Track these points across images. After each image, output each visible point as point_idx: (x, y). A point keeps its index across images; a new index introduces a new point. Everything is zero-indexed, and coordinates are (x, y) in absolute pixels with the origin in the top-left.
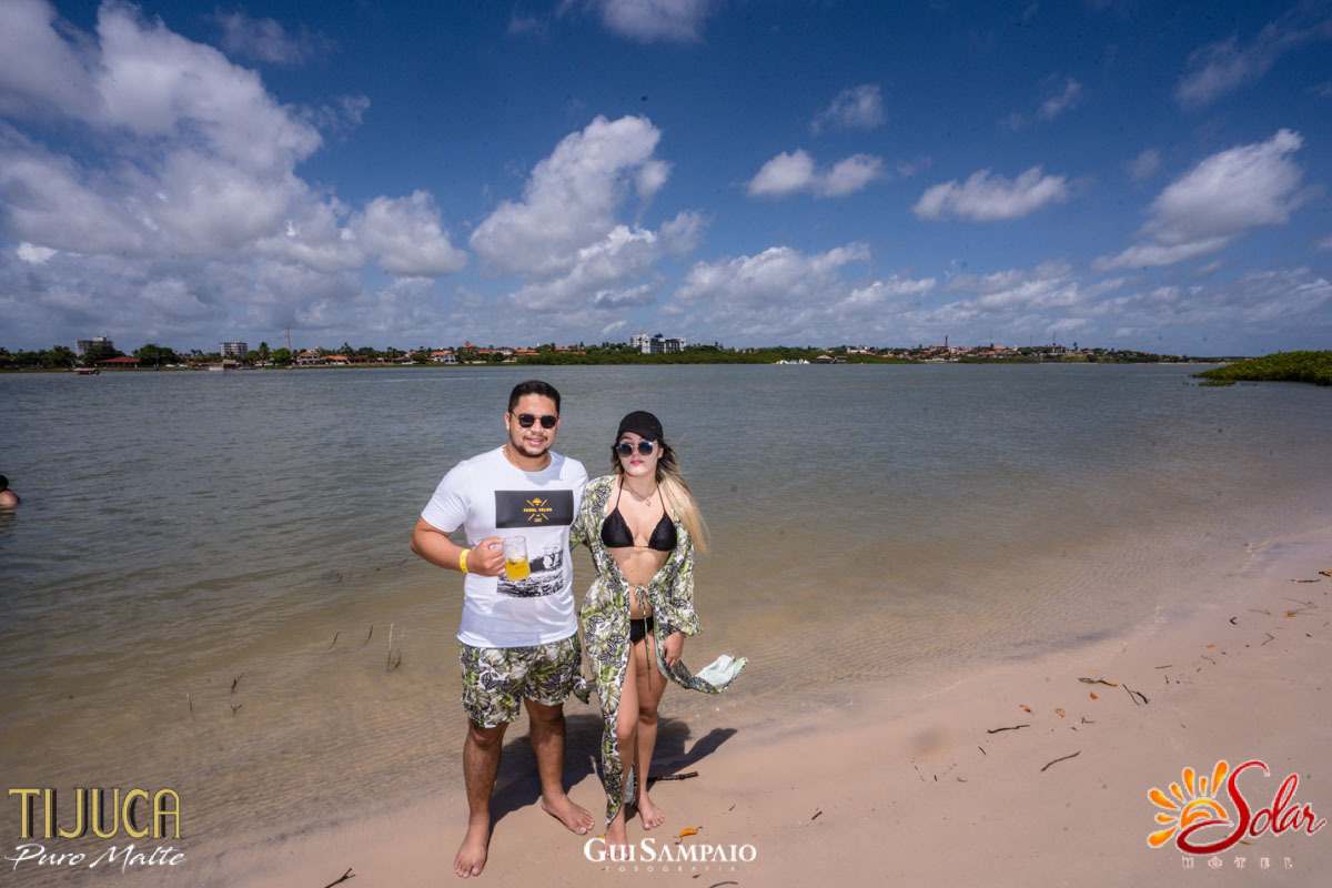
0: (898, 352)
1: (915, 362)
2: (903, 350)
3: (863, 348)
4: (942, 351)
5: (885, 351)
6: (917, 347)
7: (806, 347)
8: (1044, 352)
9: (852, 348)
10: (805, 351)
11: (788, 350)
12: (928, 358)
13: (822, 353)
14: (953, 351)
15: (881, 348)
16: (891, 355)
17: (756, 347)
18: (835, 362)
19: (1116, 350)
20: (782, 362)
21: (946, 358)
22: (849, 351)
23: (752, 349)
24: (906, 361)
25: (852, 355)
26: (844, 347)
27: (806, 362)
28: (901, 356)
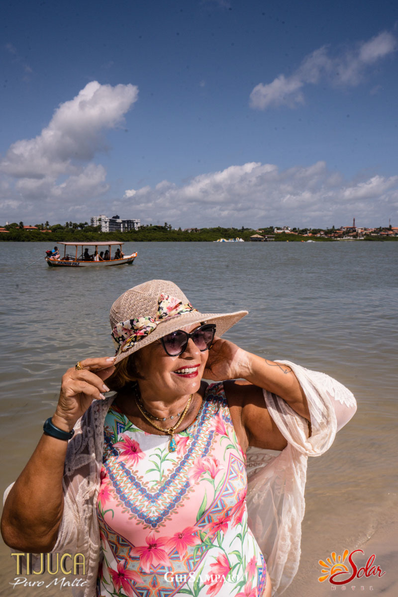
0: (315, 232)
1: (330, 240)
2: (319, 231)
3: (287, 229)
4: (351, 231)
5: (305, 231)
6: (331, 228)
7: (239, 228)
9: (278, 229)
10: (239, 231)
11: (226, 230)
12: (339, 237)
13: (254, 233)
14: (360, 231)
15: (301, 229)
16: (310, 235)
17: (199, 228)
18: (266, 241)
20: (222, 240)
21: (354, 236)
22: (276, 231)
23: (196, 230)
24: (321, 239)
25: (278, 234)
26: (272, 228)
27: (241, 240)
28: (319, 235)
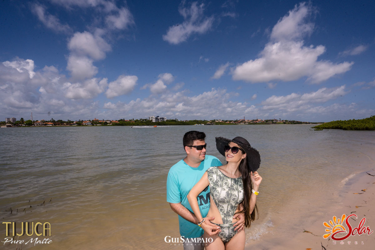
0: (230, 121)
1: (235, 124)
2: (232, 121)
3: (220, 120)
4: (243, 121)
5: (227, 121)
6: (236, 120)
7: (203, 120)
8: (272, 121)
9: (217, 120)
10: (203, 121)
11: (198, 121)
12: (239, 123)
13: (208, 122)
14: (246, 121)
15: (225, 120)
16: (229, 122)
17: (188, 120)
18: (212, 125)
19: (291, 121)
20: (196, 125)
21: (245, 123)
22: (216, 121)
23: (187, 121)
24: (233, 124)
26: (215, 120)
27: (203, 124)
28: (232, 123)
